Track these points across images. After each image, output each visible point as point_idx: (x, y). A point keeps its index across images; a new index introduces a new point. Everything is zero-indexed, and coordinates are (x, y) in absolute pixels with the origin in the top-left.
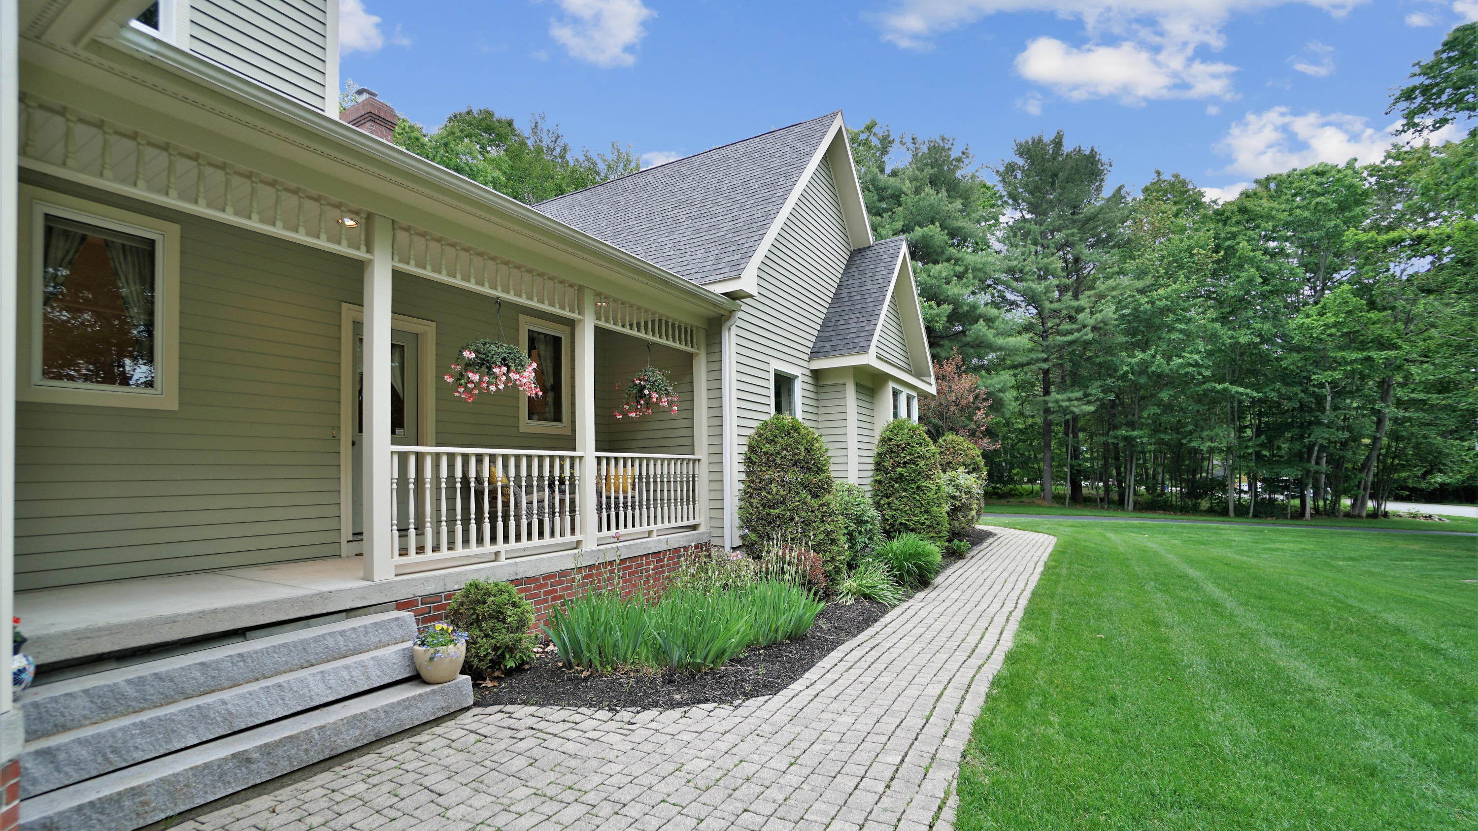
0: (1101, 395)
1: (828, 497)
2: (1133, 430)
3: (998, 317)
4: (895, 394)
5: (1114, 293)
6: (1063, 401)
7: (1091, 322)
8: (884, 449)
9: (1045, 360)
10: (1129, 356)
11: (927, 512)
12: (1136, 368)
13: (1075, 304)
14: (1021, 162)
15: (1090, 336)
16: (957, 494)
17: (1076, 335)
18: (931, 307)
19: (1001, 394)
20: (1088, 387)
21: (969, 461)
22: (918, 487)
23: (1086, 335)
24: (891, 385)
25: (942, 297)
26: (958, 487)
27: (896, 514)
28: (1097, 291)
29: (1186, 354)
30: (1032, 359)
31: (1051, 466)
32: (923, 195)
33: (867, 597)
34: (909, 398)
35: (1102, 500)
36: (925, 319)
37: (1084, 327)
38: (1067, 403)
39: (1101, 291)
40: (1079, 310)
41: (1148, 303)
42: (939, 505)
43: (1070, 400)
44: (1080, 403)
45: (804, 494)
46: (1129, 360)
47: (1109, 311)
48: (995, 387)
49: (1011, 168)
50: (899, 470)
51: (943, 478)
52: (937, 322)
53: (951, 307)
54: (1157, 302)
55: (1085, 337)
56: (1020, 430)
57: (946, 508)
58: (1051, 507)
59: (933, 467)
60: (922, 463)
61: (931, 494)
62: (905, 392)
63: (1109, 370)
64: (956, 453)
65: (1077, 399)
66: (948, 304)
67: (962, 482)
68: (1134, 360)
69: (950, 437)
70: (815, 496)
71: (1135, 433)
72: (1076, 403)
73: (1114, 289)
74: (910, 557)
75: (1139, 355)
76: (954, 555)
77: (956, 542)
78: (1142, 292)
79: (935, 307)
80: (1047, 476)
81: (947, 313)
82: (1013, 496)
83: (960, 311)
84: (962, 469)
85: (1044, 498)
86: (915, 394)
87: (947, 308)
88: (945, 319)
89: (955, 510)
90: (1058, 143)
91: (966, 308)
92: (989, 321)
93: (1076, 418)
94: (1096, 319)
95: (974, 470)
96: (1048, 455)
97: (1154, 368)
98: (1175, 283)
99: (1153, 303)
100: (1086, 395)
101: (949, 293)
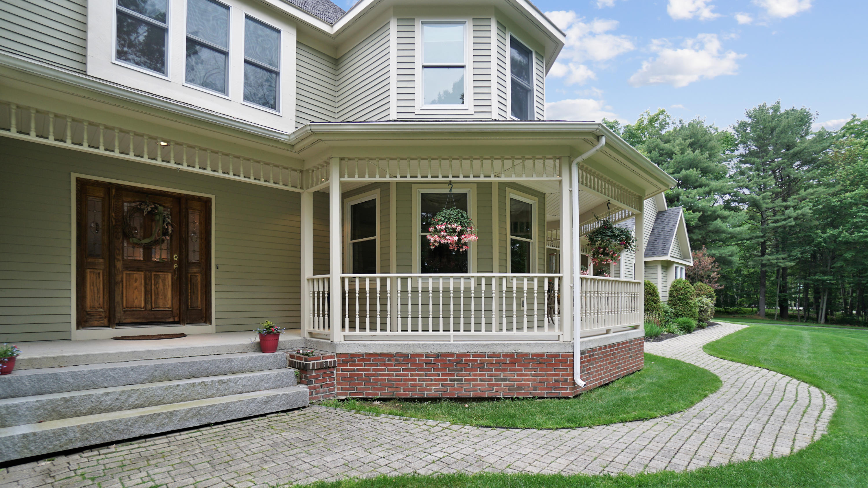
0: (800, 256)
1: (659, 304)
2: (825, 276)
3: (729, 216)
4: (676, 267)
5: (812, 197)
6: (772, 259)
7: (794, 214)
8: (674, 289)
9: (762, 237)
10: (822, 233)
11: (690, 311)
12: (828, 240)
13: (785, 204)
14: (749, 121)
15: (793, 223)
16: (702, 305)
17: (784, 222)
18: (690, 214)
19: (730, 258)
20: (791, 251)
21: (708, 294)
22: (687, 302)
23: (790, 223)
24: (675, 265)
25: (695, 208)
26: (703, 303)
27: (678, 311)
28: (800, 196)
29: (865, 231)
30: (753, 236)
31: (765, 296)
32: (686, 154)
33: (671, 332)
34: (681, 269)
35: (803, 317)
36: (686, 220)
37: (790, 218)
38: (776, 261)
39: (802, 196)
40: (786, 208)
41: (838, 201)
42: (695, 309)
43: (777, 259)
44: (785, 261)
45: (652, 303)
46: (823, 235)
47: (807, 209)
48: (726, 254)
49: (743, 125)
50: (679, 296)
51: (697, 299)
52: (692, 221)
53: (701, 213)
54: (844, 201)
55: (790, 224)
56: (745, 276)
57: (698, 310)
58: (763, 320)
59: (693, 295)
60: (689, 294)
61: (692, 305)
62: (680, 266)
63: (808, 241)
64: (702, 290)
65: (783, 259)
66: (699, 212)
67: (704, 301)
68: (825, 235)
69: (699, 283)
70: (655, 303)
71: (826, 277)
72: (782, 261)
73: (812, 194)
74: (685, 323)
75: (830, 232)
76: (701, 327)
77: (701, 323)
78: (834, 195)
79: (692, 213)
80: (762, 303)
81: (698, 217)
82: (738, 313)
83: (706, 214)
84: (705, 296)
85: (759, 315)
86: (684, 267)
87: (698, 214)
88: (697, 220)
89: (701, 311)
90: (776, 109)
91: (709, 213)
92: (724, 218)
93: (785, 269)
94: (797, 213)
95: (710, 297)
96: (763, 290)
97: (840, 239)
98: (858, 188)
99: (841, 201)
100: (789, 256)
101: (700, 206)
